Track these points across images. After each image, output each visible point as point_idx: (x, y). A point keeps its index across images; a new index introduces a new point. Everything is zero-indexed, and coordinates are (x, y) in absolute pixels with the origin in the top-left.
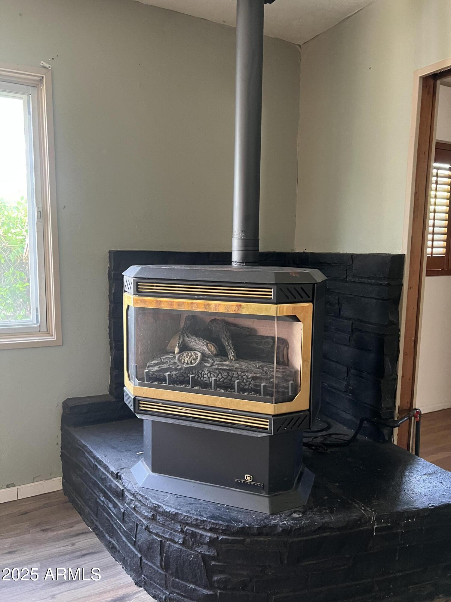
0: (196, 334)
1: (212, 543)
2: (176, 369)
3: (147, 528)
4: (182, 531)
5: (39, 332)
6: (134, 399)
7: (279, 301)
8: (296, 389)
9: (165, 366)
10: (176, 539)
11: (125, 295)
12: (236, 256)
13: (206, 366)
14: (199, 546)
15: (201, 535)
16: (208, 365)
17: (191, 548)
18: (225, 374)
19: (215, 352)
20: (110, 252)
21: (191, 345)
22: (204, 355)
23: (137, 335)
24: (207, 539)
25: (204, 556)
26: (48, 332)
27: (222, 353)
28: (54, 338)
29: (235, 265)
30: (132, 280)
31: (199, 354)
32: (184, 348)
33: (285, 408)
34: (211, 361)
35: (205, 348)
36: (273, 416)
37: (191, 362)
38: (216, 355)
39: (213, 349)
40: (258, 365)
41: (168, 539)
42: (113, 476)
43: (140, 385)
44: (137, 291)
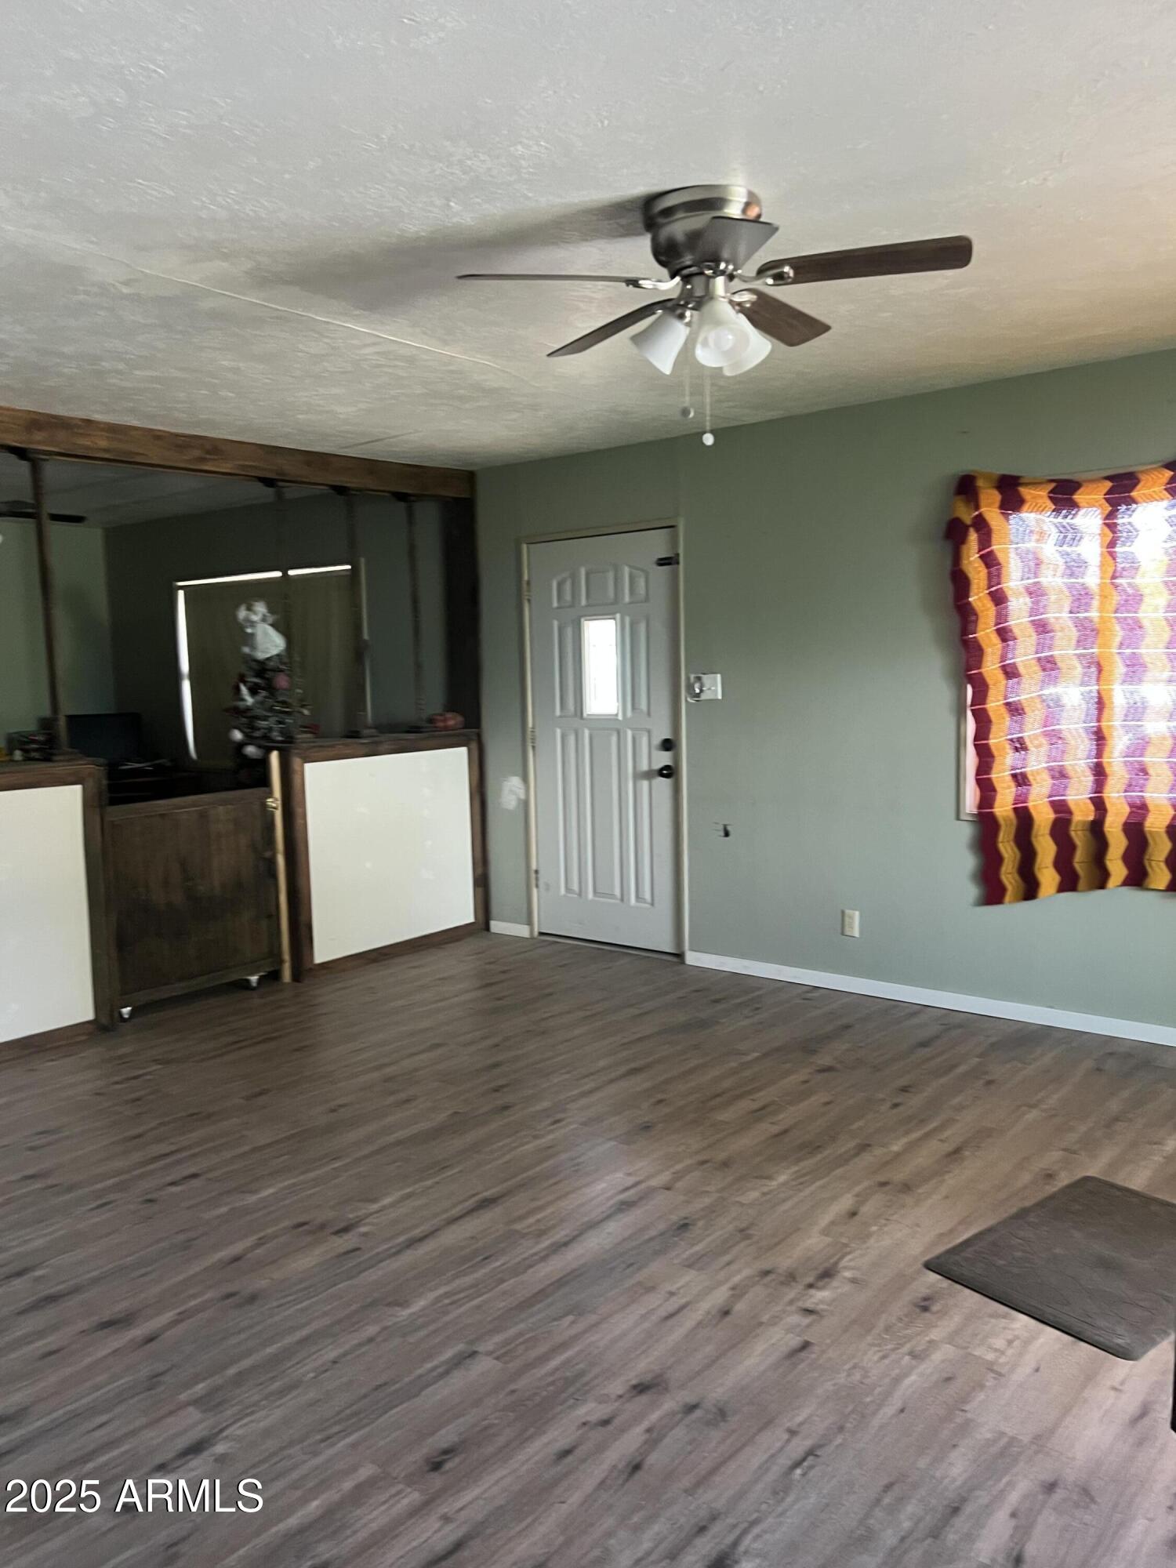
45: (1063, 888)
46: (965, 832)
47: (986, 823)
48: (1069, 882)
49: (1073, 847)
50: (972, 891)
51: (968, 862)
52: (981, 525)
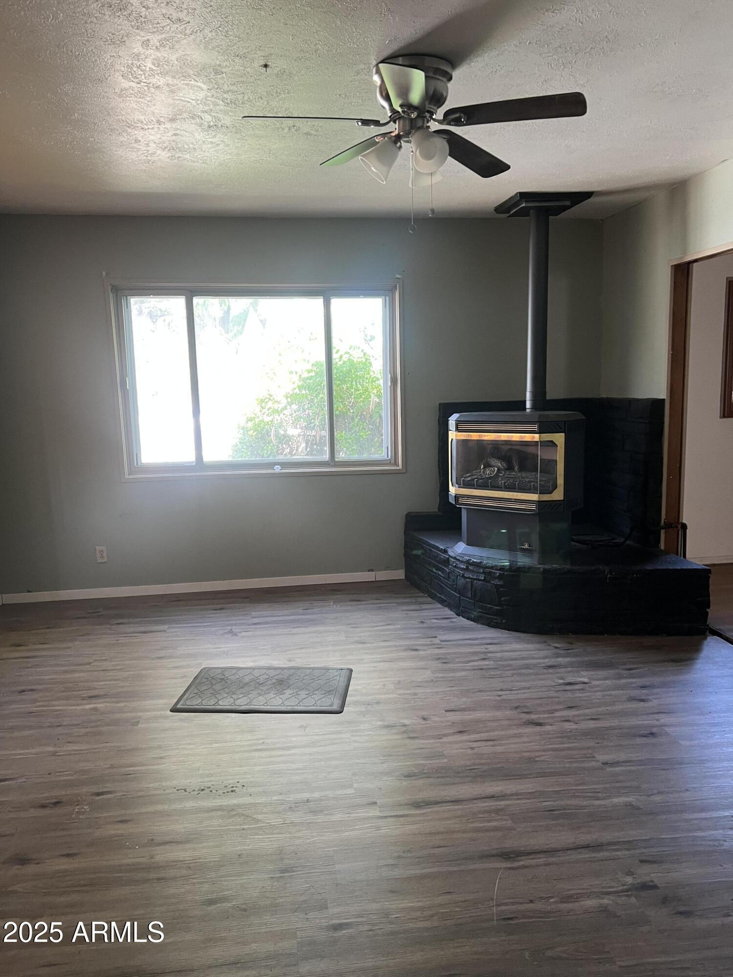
0: (493, 455)
1: (500, 577)
2: (481, 479)
3: (463, 576)
4: (484, 573)
5: (390, 464)
6: (455, 496)
7: (540, 432)
8: (555, 487)
9: (474, 477)
10: (480, 578)
11: (450, 432)
12: (528, 405)
13: (500, 476)
14: (493, 580)
15: (494, 572)
16: (501, 475)
17: (489, 582)
18: (511, 480)
19: (506, 467)
20: (440, 404)
21: (491, 463)
22: (499, 469)
23: (457, 459)
24: (498, 574)
25: (496, 585)
26: (396, 464)
27: (510, 468)
28: (400, 467)
29: (528, 411)
30: (454, 422)
31: (496, 469)
32: (488, 466)
33: (546, 497)
34: (503, 472)
35: (499, 464)
36: (538, 501)
37: (491, 474)
38: (506, 469)
39: (505, 465)
40: (533, 474)
41: (475, 579)
42: (442, 552)
43: (459, 487)
44: (457, 430)
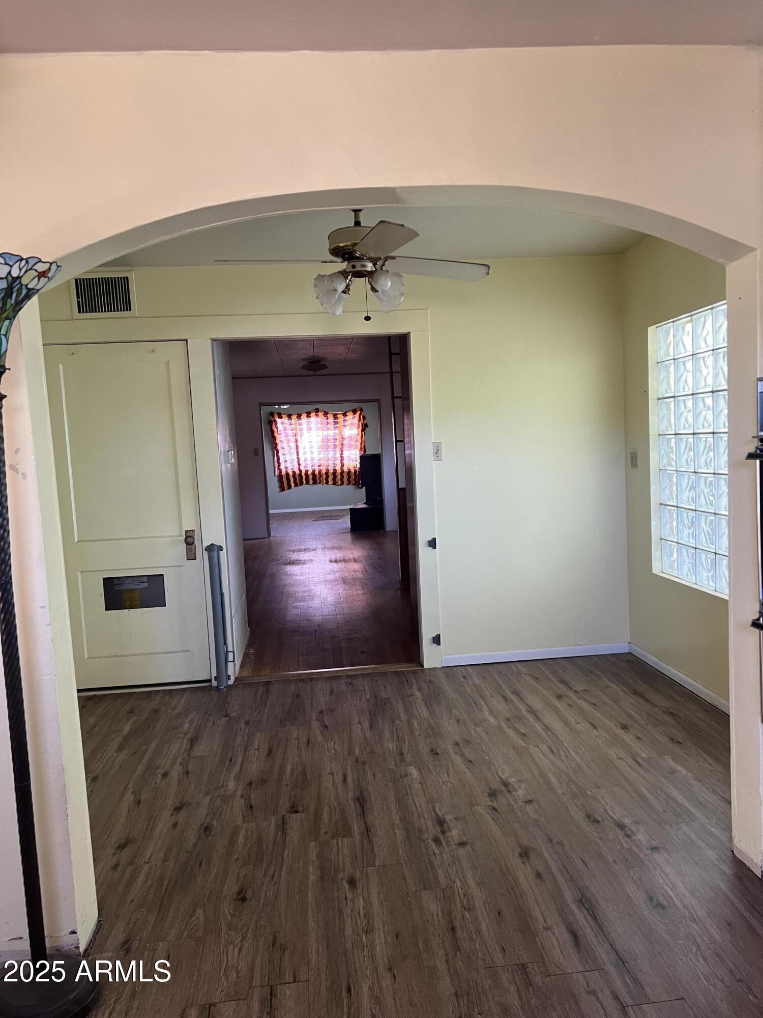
45: (295, 486)
46: (276, 478)
47: (280, 476)
48: (296, 485)
49: (296, 479)
50: (278, 490)
51: (277, 484)
52: (275, 421)
